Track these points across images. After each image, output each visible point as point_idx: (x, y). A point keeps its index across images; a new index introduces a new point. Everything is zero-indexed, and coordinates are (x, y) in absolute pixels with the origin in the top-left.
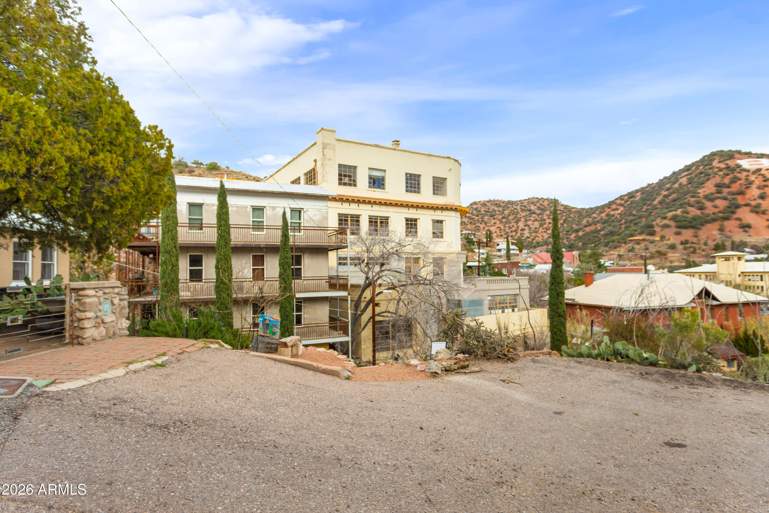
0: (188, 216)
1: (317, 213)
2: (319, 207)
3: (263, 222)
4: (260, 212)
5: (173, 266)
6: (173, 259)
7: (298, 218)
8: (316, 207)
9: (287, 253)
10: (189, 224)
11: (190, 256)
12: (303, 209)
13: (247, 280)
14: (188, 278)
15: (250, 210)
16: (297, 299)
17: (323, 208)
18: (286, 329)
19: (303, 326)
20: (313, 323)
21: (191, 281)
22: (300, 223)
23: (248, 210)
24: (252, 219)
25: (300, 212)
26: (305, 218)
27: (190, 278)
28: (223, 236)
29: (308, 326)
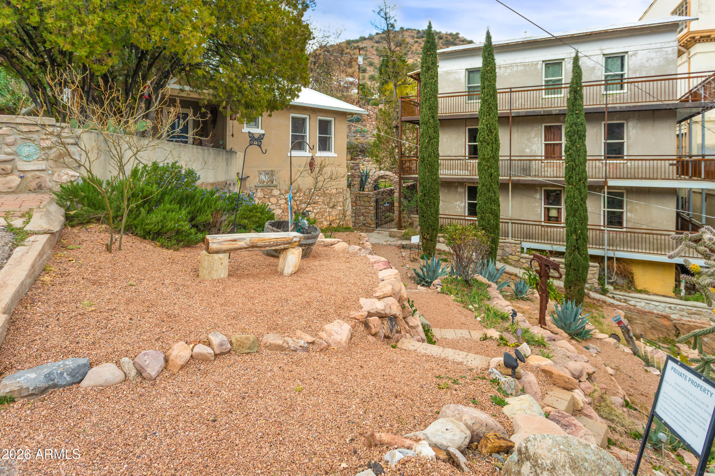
0: (467, 85)
1: (653, 55)
2: (658, 46)
3: (561, 80)
4: (557, 67)
5: (431, 139)
6: (431, 131)
7: (619, 68)
8: (653, 46)
9: (578, 118)
10: (468, 92)
11: (469, 130)
12: (627, 52)
13: (537, 158)
14: (467, 155)
15: (541, 67)
16: (609, 187)
17: (667, 45)
18: (573, 229)
19: (624, 230)
20: (644, 227)
21: (470, 158)
22: (622, 75)
23: (539, 67)
24: (544, 78)
25: (622, 58)
26: (631, 67)
27: (470, 154)
28: (486, 101)
29: (632, 231)
